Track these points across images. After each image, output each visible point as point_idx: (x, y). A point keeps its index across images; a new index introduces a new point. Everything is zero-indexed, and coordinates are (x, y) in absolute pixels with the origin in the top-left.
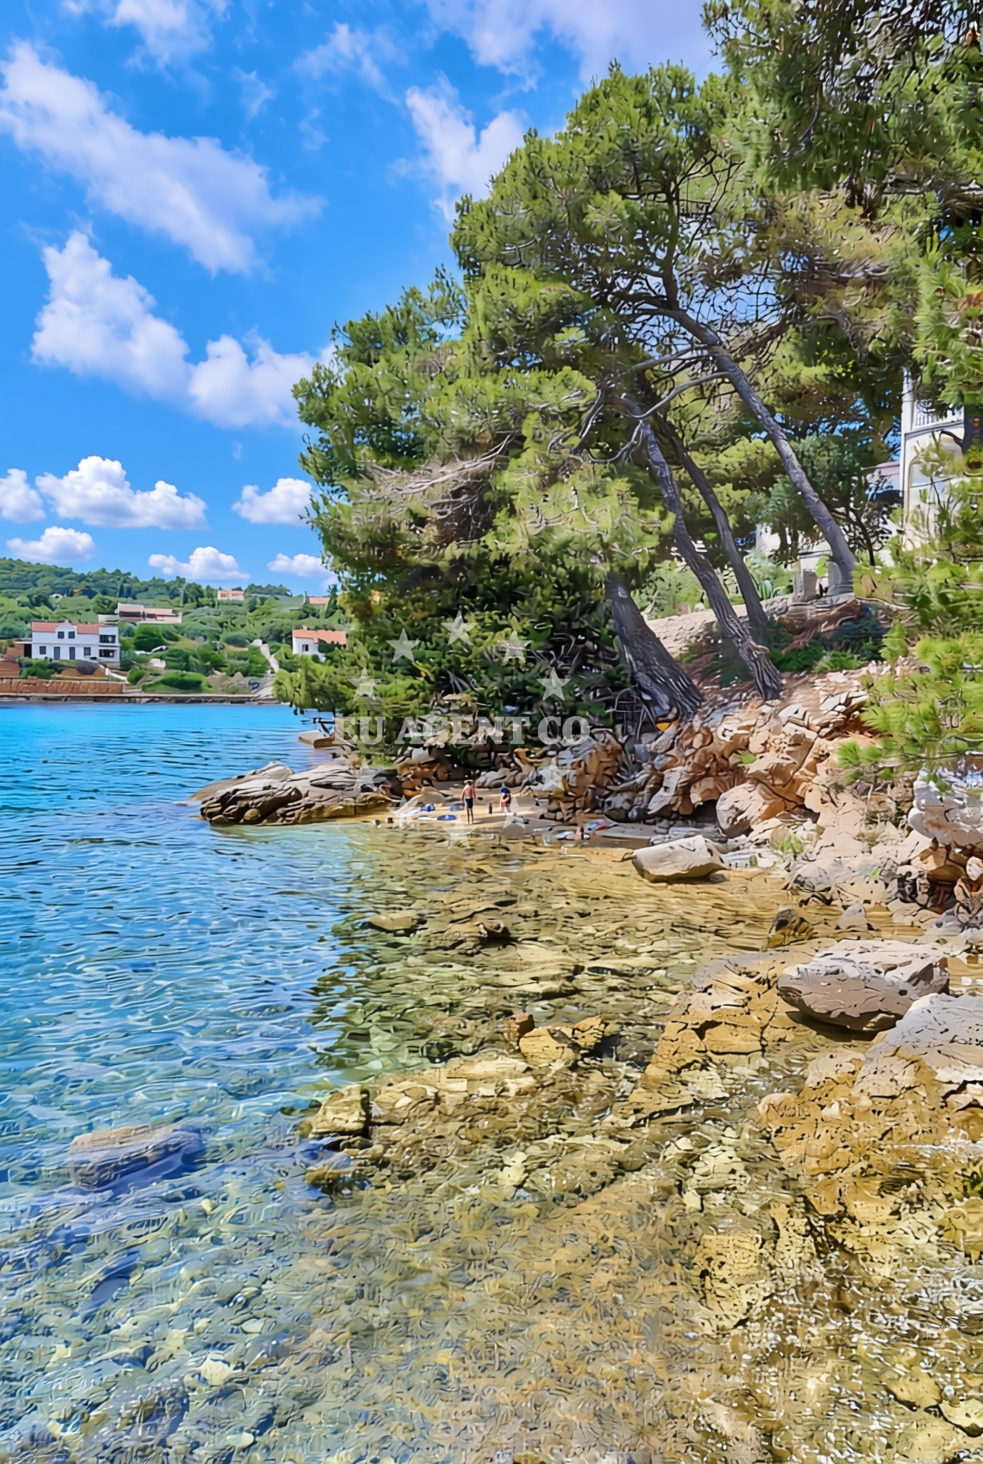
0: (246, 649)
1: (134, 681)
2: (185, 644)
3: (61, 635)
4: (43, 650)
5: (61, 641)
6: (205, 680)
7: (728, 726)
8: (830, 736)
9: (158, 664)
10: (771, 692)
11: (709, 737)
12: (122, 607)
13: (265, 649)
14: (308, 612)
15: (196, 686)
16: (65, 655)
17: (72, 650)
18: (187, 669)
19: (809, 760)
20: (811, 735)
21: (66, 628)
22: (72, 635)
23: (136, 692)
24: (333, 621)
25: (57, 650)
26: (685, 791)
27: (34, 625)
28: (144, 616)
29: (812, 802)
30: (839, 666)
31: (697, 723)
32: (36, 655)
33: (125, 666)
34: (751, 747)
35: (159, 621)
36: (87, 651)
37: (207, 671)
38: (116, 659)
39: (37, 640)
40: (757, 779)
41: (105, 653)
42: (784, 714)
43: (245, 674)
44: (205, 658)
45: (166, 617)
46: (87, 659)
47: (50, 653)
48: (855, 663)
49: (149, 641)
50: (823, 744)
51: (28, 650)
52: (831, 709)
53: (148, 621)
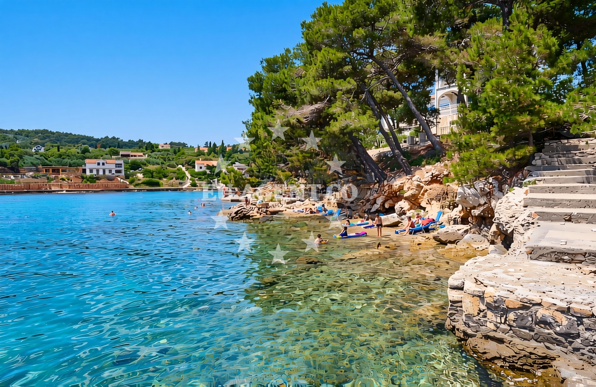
0: (176, 169)
1: (131, 183)
2: (151, 167)
3: (99, 164)
4: (91, 171)
5: (99, 167)
6: (161, 182)
7: (397, 183)
8: (427, 185)
9: (140, 176)
10: (408, 172)
11: (391, 186)
12: (121, 153)
13: (184, 169)
14: (200, 154)
15: (158, 184)
16: (101, 173)
17: (104, 171)
18: (152, 177)
19: (422, 192)
20: (422, 184)
21: (101, 161)
22: (103, 164)
23: (132, 187)
24: (210, 157)
25: (98, 171)
26: (383, 205)
27: (87, 161)
28: (132, 156)
29: (423, 204)
30: (429, 164)
31: (385, 183)
32: (88, 173)
33: (127, 177)
34: (404, 189)
35: (138, 158)
36: (110, 171)
37: (160, 179)
38: (123, 174)
39: (88, 167)
40: (406, 199)
41: (117, 172)
42: (414, 179)
43: (177, 179)
44: (159, 173)
45: (140, 156)
46: (110, 174)
47: (95, 172)
48: (434, 162)
49: (135, 166)
50: (426, 187)
51: (84, 171)
52: (427, 177)
53: (133, 158)
